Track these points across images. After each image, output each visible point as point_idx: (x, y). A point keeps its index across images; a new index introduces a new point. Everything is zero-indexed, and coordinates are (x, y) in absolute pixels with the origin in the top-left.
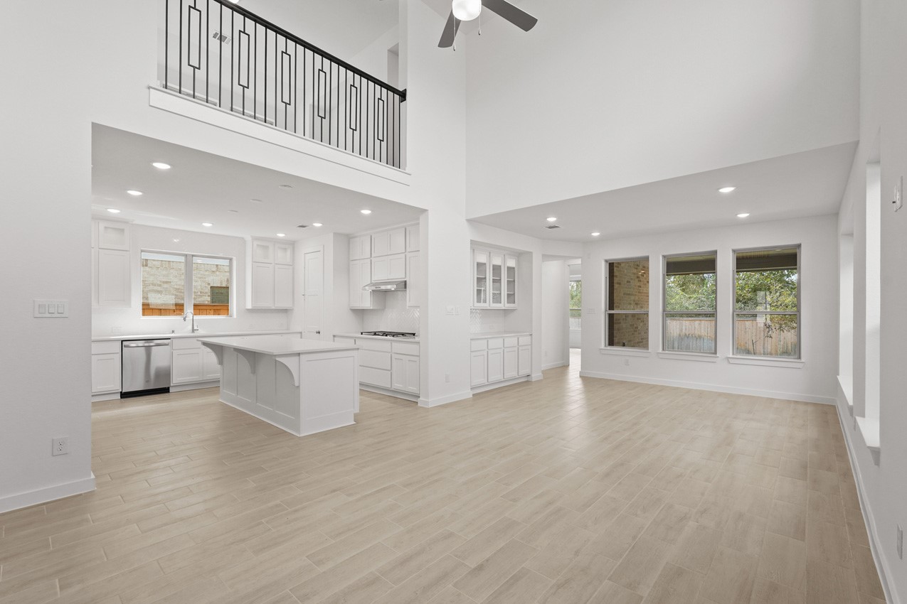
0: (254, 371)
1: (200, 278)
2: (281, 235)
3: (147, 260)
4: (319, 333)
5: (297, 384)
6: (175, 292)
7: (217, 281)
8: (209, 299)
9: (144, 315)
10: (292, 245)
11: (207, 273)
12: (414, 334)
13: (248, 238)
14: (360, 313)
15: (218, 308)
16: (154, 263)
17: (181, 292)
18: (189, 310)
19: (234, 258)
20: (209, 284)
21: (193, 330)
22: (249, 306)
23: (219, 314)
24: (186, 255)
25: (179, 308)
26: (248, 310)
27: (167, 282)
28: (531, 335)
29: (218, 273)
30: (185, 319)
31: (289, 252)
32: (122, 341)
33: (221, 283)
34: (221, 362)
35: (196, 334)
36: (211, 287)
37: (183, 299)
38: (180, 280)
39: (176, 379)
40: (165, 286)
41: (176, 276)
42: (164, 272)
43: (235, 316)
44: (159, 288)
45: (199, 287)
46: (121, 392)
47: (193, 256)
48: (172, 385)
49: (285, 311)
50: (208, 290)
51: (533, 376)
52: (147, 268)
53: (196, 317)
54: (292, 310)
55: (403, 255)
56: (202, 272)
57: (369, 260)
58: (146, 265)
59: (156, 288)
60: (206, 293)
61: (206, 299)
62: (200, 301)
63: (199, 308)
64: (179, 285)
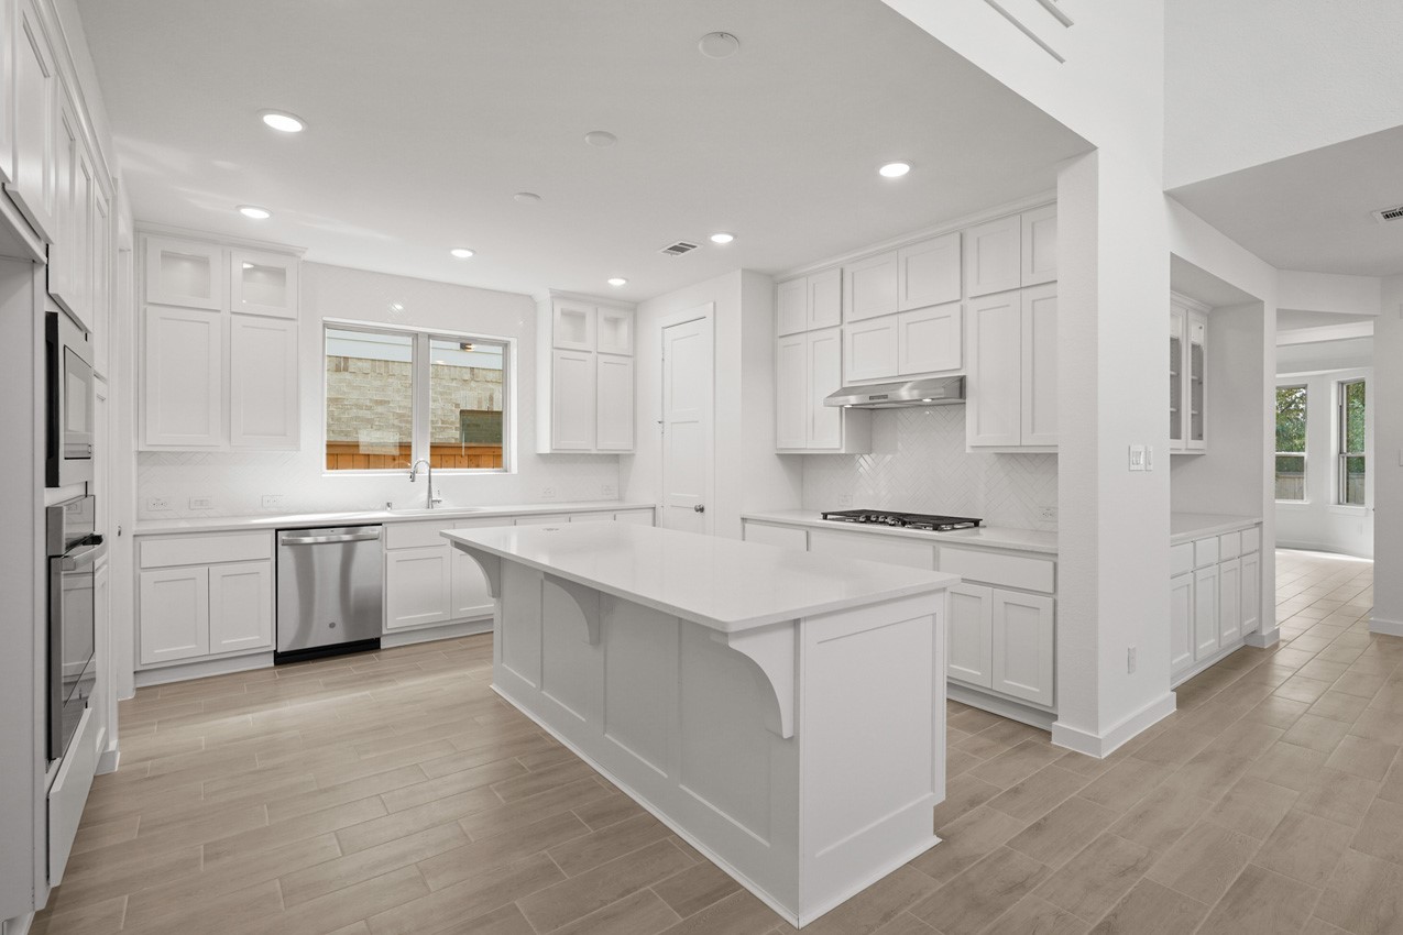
0: (597, 638)
1: (441, 394)
2: (617, 282)
3: (346, 359)
4: (702, 510)
5: (787, 733)
6: (396, 422)
7: (472, 399)
8: (457, 434)
9: (330, 466)
10: (631, 310)
11: (454, 384)
12: (976, 523)
13: (543, 296)
14: (798, 463)
15: (478, 452)
16: (360, 364)
17: (407, 422)
18: (421, 455)
19: (514, 342)
20: (457, 405)
21: (431, 502)
22: (545, 448)
23: (478, 466)
24: (416, 335)
25: (403, 454)
26: (540, 455)
27: (381, 403)
28: (1259, 524)
29: (473, 384)
30: (413, 478)
31: (624, 329)
32: (277, 530)
33: (480, 402)
34: (497, 592)
35: (437, 510)
36: (462, 412)
37: (410, 435)
38: (406, 397)
39: (395, 619)
40: (380, 409)
41: (398, 391)
42: (377, 383)
43: (514, 469)
44: (368, 414)
45: (440, 412)
46: (275, 651)
47: (430, 336)
48: (384, 632)
49: (615, 458)
50: (455, 418)
51: (1265, 633)
52: (347, 376)
53: (438, 473)
54: (631, 456)
55: (957, 307)
56: (444, 382)
57: (838, 330)
58: (346, 369)
59: (362, 413)
60: (452, 423)
61: (453, 435)
62: (442, 438)
63: (442, 454)
64: (405, 407)
